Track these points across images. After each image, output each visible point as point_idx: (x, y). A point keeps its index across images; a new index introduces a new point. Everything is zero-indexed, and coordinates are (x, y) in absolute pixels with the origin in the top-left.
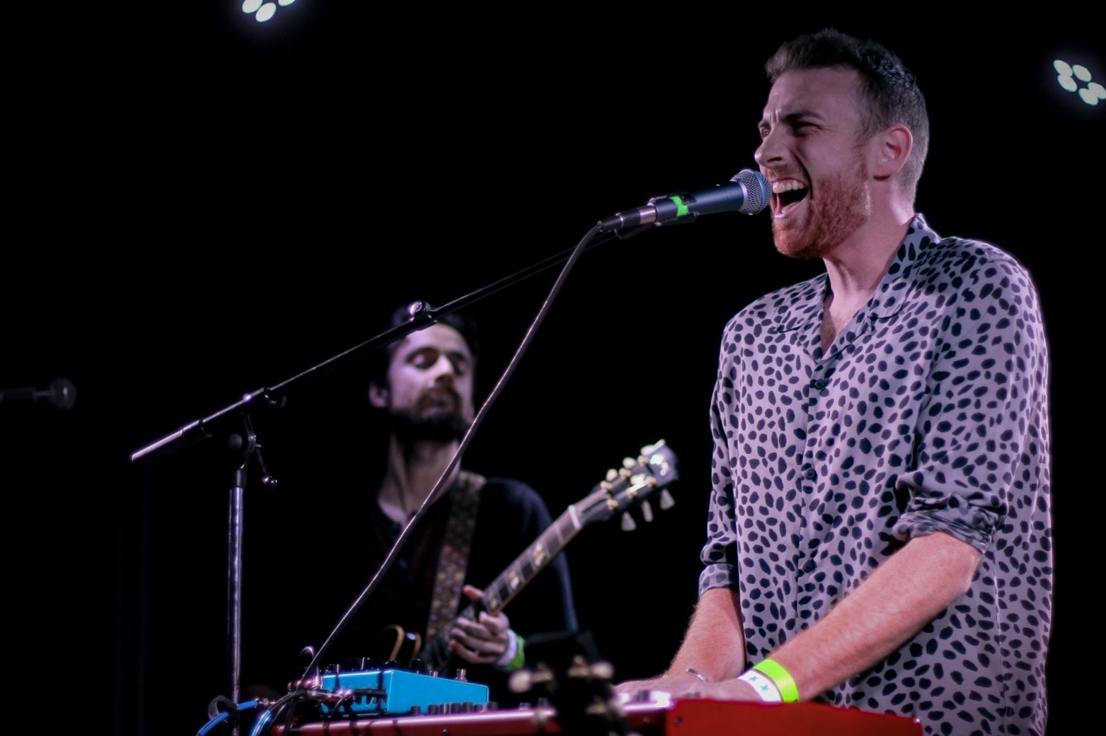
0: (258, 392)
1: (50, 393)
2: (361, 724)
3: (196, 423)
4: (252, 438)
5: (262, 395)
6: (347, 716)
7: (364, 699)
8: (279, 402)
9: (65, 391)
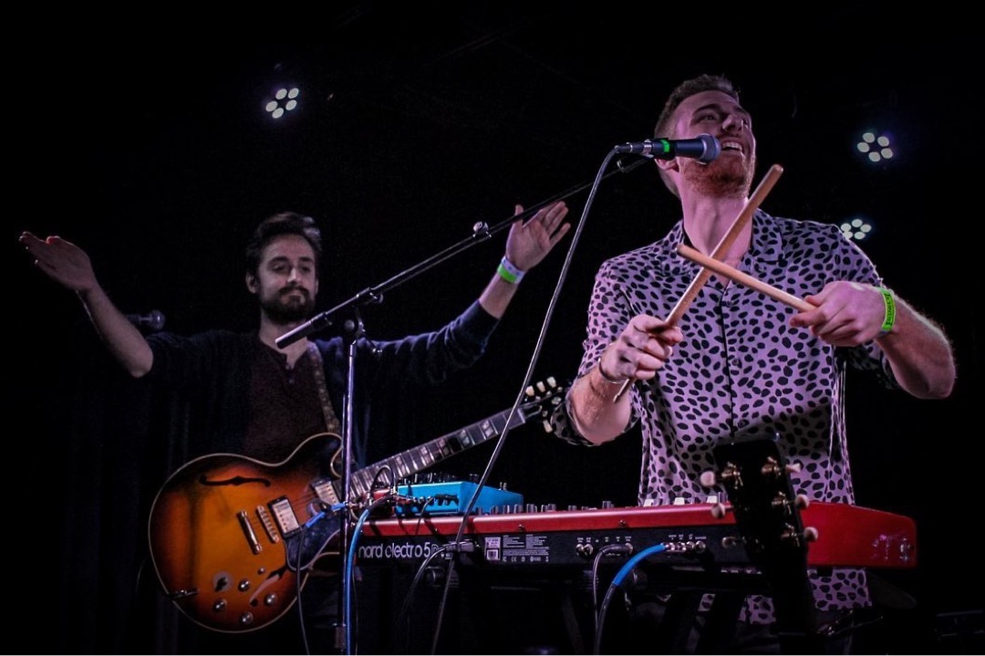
0: (364, 291)
1: (150, 319)
2: (434, 521)
3: (321, 315)
4: (361, 323)
5: (368, 293)
6: (420, 514)
7: (436, 502)
8: (379, 297)
9: (159, 318)
